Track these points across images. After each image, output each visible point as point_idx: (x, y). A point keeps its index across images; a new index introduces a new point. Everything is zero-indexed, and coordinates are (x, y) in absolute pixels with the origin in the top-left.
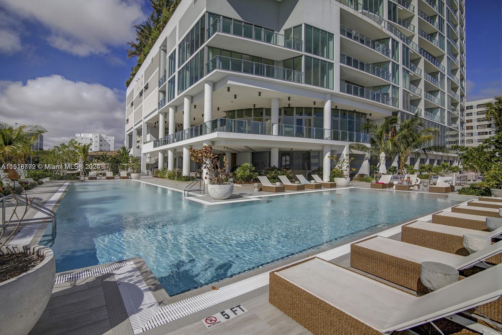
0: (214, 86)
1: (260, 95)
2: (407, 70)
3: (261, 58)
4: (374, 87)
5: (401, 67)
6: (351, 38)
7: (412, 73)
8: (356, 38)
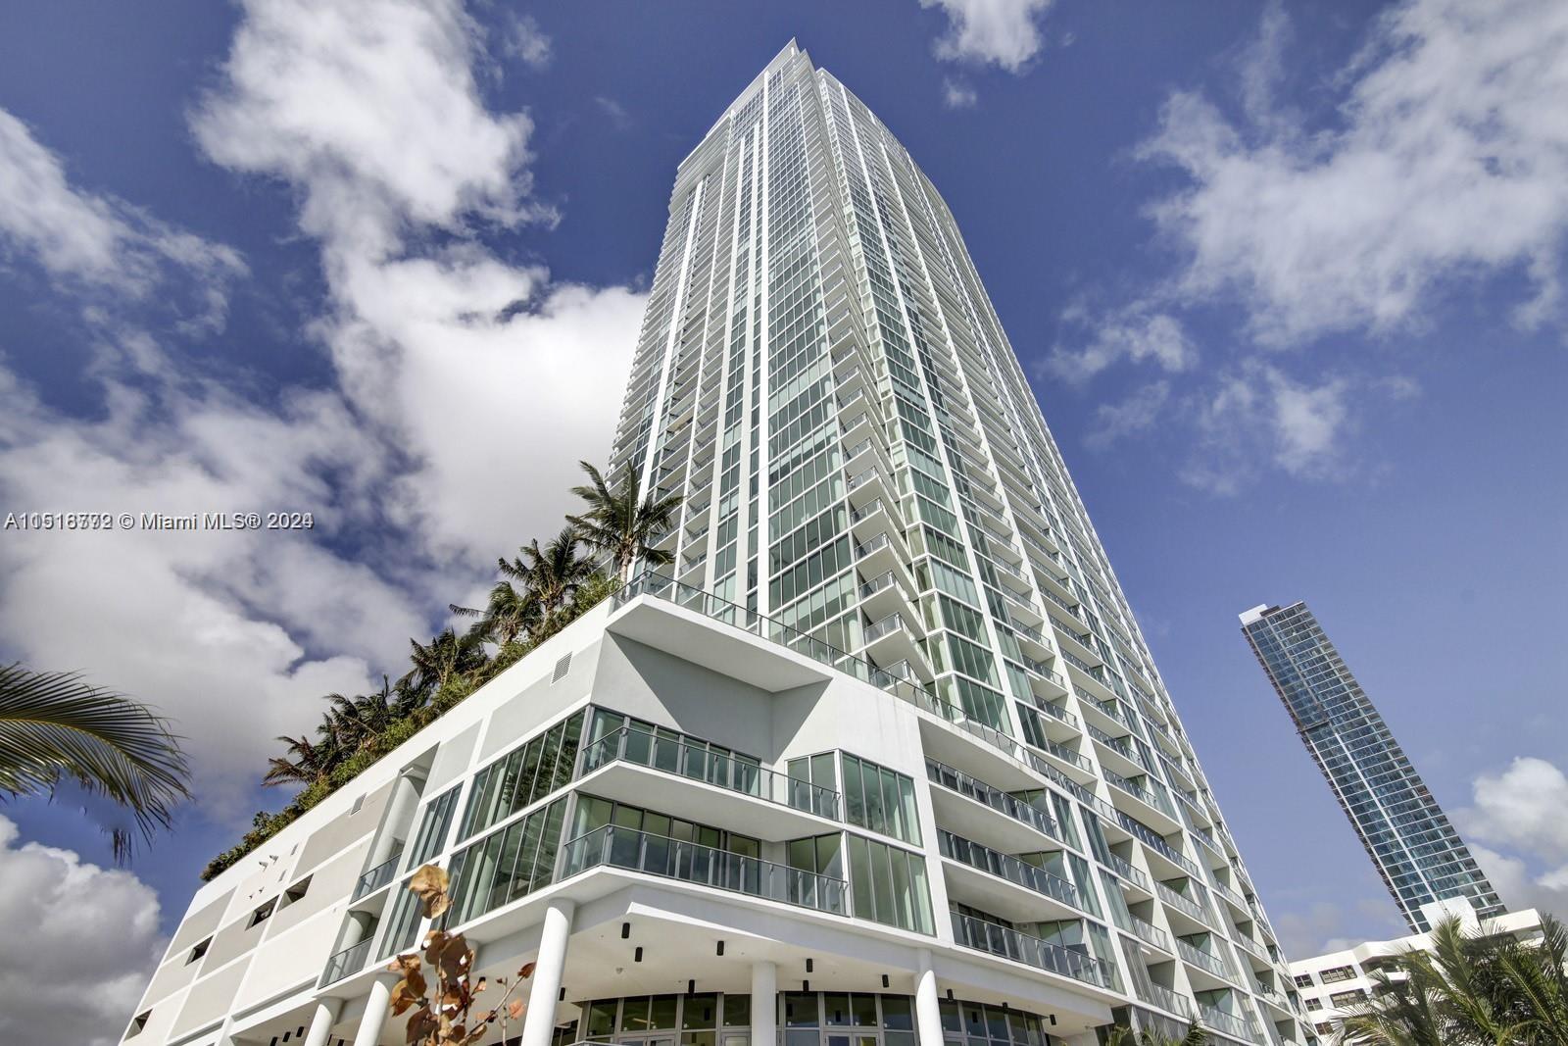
0: (578, 912)
1: (720, 952)
2: (1110, 875)
3: (725, 832)
4: (1041, 925)
5: (1093, 866)
6: (956, 789)
7: (1124, 883)
8: (967, 789)
